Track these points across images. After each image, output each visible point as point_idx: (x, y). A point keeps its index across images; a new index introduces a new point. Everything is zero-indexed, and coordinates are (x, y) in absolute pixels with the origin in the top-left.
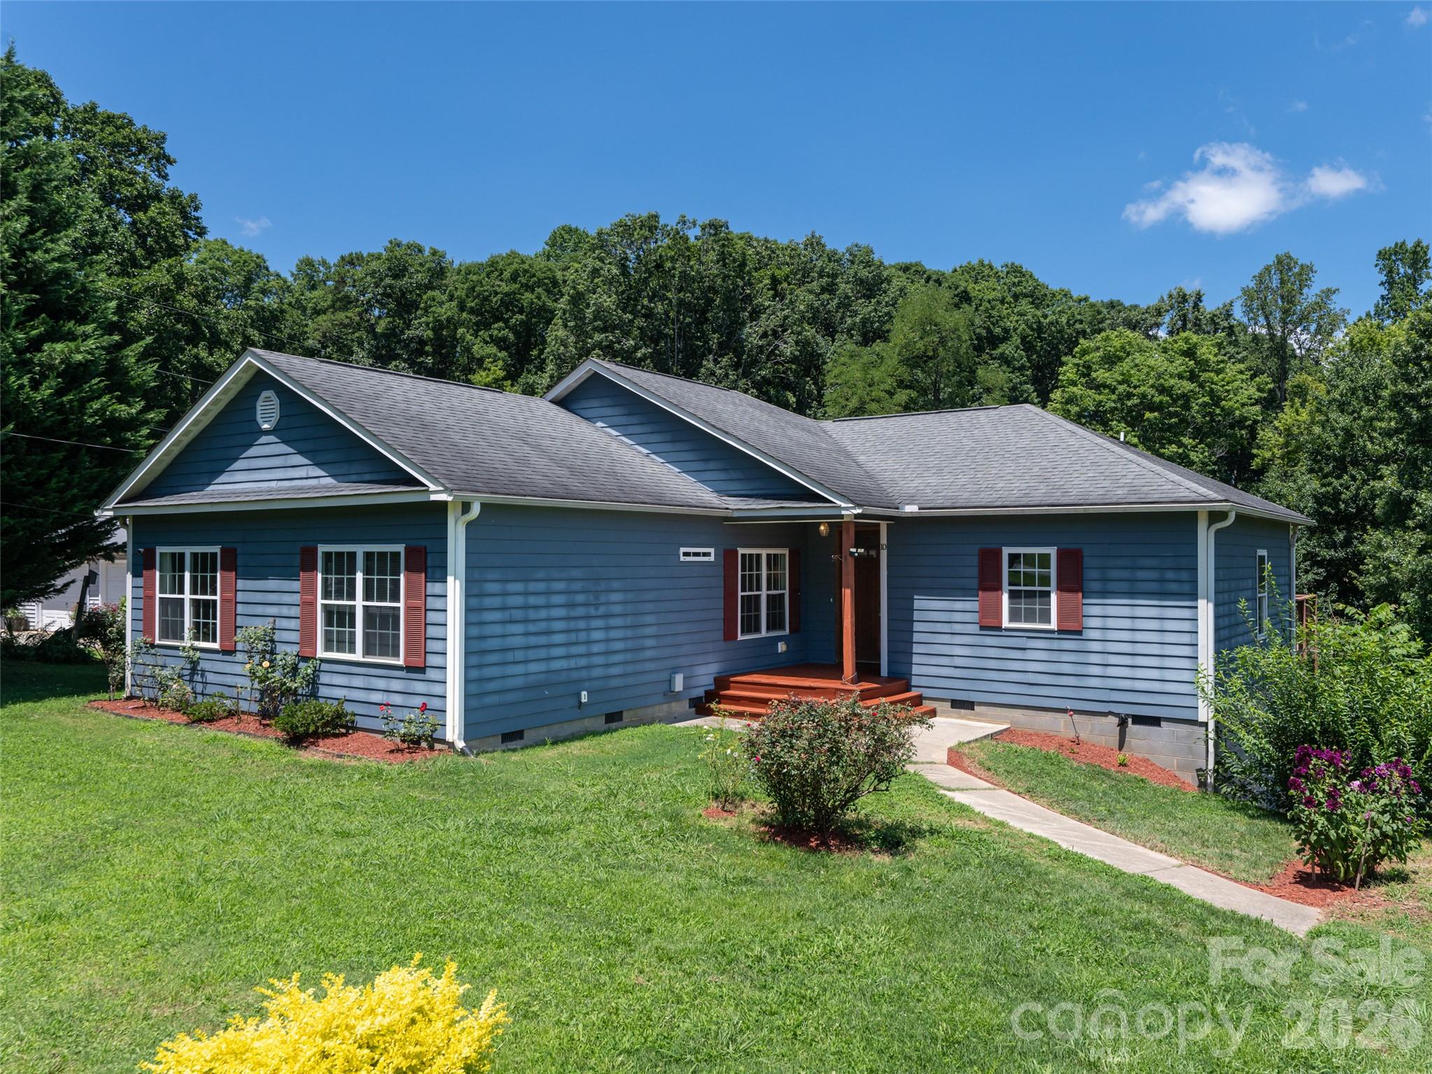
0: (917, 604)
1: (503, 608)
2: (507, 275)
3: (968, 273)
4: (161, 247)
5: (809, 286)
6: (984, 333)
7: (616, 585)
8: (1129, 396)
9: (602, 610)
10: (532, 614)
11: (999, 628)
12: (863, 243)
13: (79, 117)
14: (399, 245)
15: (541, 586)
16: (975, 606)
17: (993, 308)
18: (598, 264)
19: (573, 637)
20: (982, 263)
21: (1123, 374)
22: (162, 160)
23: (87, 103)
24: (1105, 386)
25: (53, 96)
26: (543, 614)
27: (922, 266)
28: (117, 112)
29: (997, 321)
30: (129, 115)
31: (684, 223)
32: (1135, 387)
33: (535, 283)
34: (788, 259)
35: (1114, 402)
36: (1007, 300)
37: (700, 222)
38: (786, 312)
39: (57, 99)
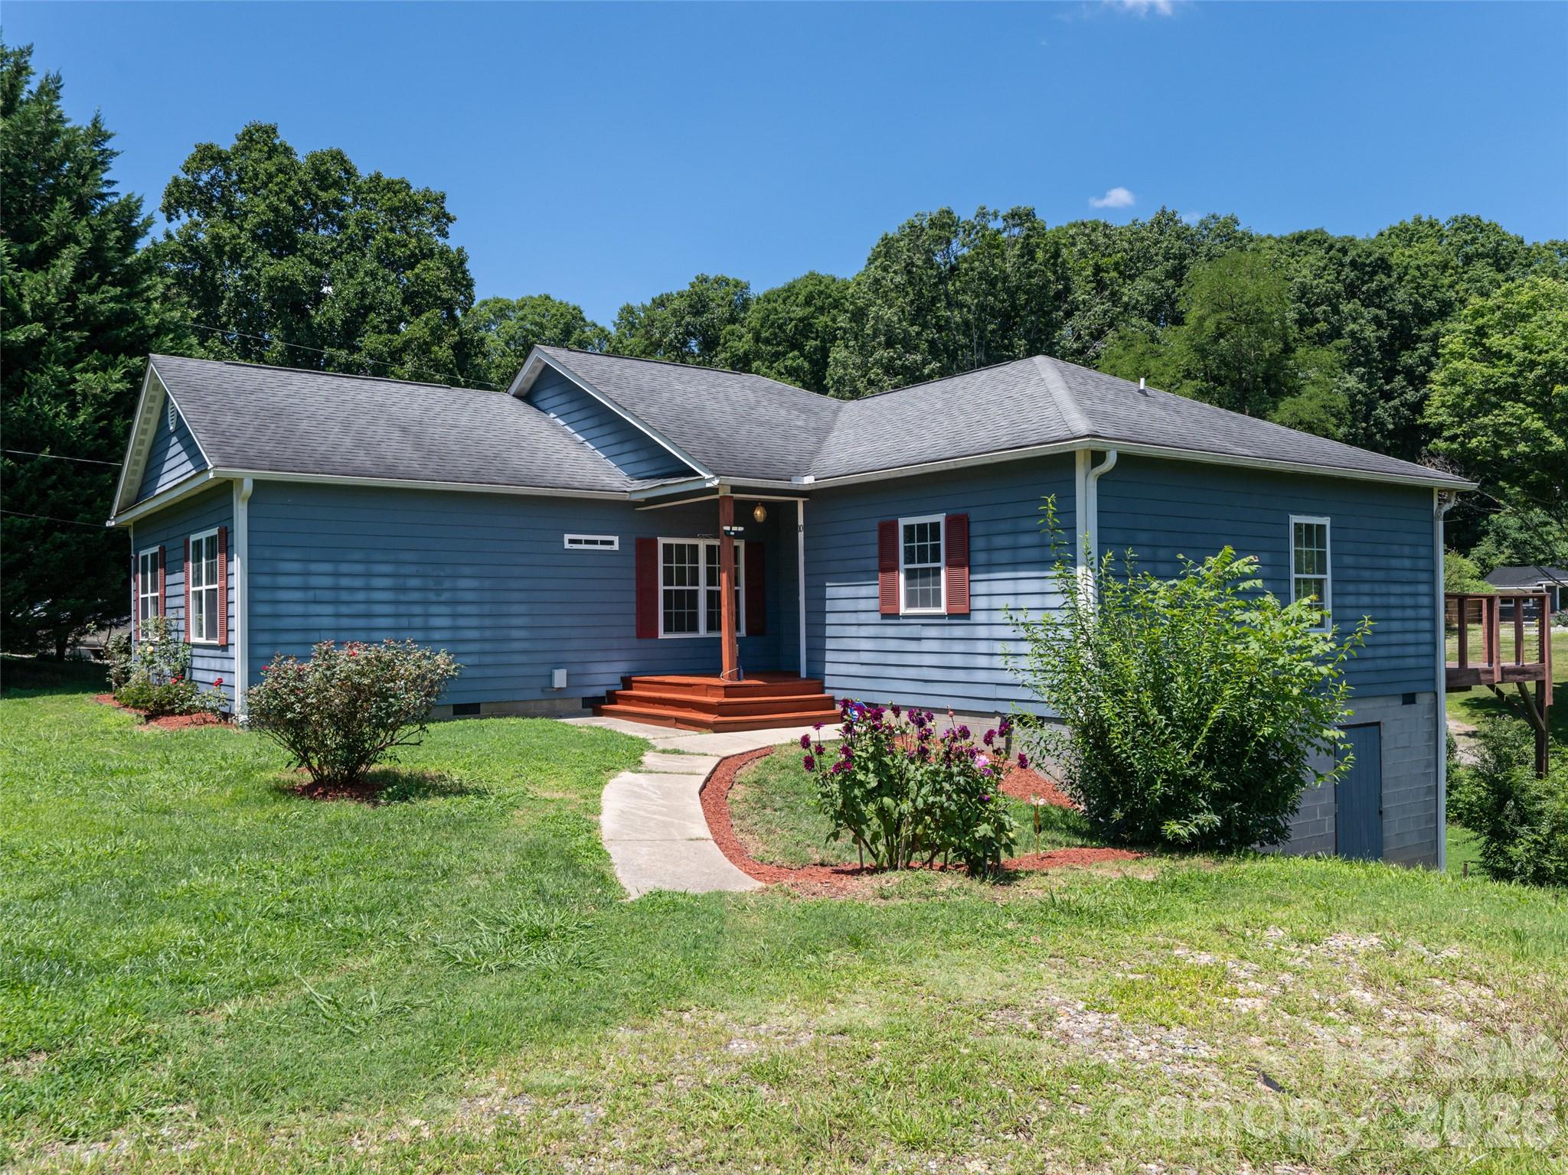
0: (830, 592)
1: (306, 588)
2: (801, 298)
3: (1397, 236)
4: (428, 302)
5: (1150, 273)
6: (1409, 309)
7: (467, 571)
8: (1533, 365)
9: (446, 596)
10: (345, 596)
11: (896, 616)
12: (1223, 214)
13: (365, 188)
14: (706, 280)
15: (359, 568)
16: (874, 590)
17: (1424, 276)
18: (880, 273)
19: (404, 622)
20: (1418, 221)
21: (1524, 338)
22: (443, 219)
23: (373, 173)
24: (1499, 355)
25: (347, 171)
26: (361, 596)
27: (1323, 232)
28: (396, 178)
29: (1430, 293)
30: (407, 179)
31: (984, 215)
32: (1540, 353)
33: (830, 304)
34: (1126, 245)
35: (1512, 375)
36: (1452, 264)
37: (1003, 213)
38: (1105, 307)
39: (349, 172)
